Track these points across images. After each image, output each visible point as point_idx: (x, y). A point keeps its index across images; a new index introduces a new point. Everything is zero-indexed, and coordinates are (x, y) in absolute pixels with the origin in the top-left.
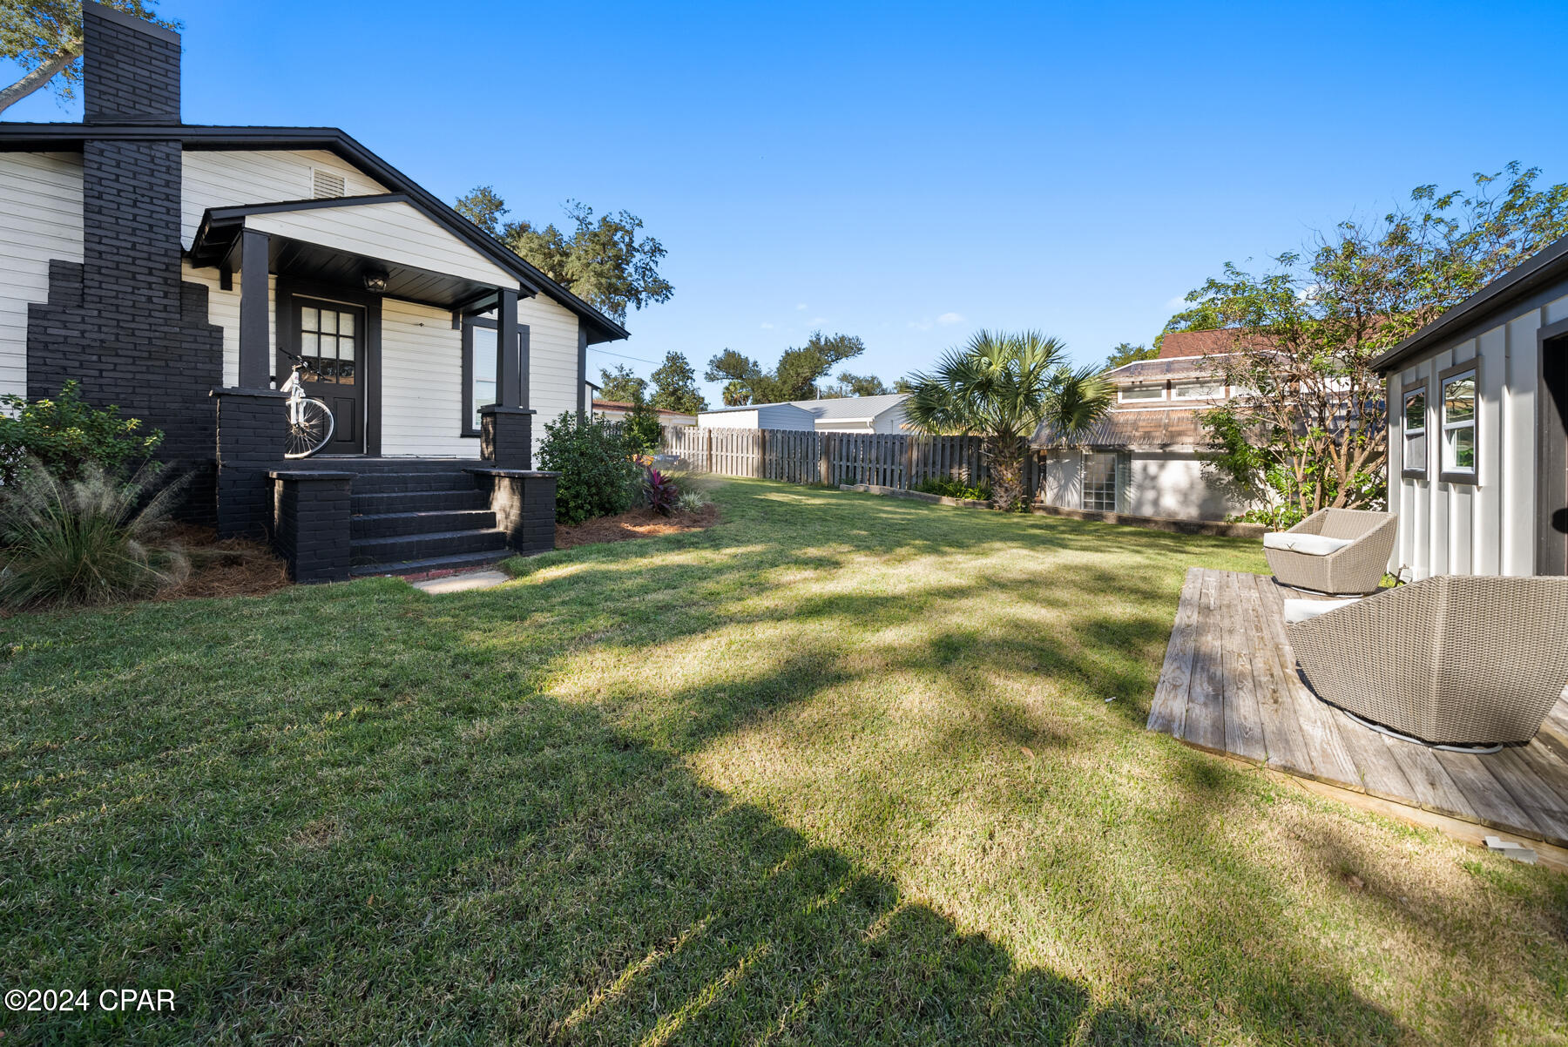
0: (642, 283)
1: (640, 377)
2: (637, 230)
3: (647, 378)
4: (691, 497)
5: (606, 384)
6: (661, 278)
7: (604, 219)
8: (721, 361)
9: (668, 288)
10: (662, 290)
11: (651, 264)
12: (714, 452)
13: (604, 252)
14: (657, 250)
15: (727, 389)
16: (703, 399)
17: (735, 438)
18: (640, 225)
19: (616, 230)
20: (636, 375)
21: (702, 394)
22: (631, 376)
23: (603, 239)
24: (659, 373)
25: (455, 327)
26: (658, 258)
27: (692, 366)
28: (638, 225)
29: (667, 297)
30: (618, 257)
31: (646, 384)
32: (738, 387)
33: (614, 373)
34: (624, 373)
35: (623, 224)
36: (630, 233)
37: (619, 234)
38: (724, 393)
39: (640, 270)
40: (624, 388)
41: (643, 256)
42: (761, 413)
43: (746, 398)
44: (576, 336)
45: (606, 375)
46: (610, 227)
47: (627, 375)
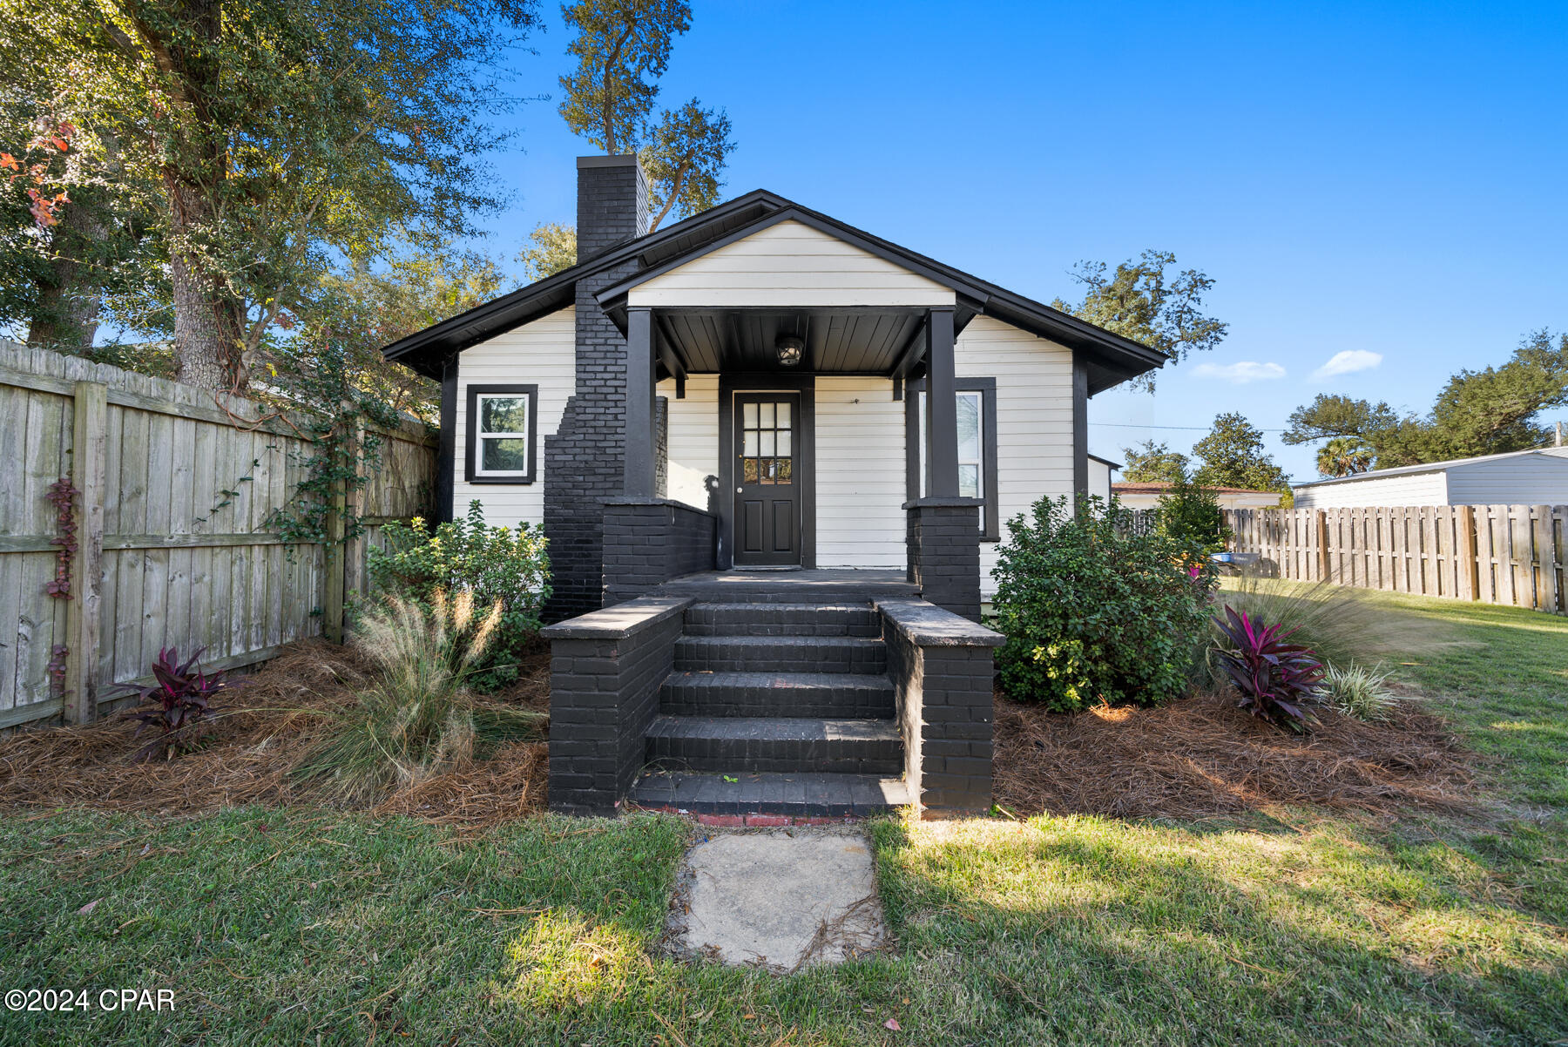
0: (1177, 332)
1: (1176, 452)
2: (1167, 267)
3: (1186, 451)
4: (1355, 680)
5: (1132, 466)
6: (1206, 317)
7: (1122, 268)
8: (1312, 413)
9: (1218, 328)
10: (1210, 332)
11: (1191, 304)
12: (1334, 549)
13: (1123, 306)
14: (1199, 282)
15: (1326, 451)
16: (1279, 469)
17: (1385, 525)
18: (1172, 260)
19: (1138, 274)
20: (1172, 450)
21: (1275, 463)
22: (1165, 452)
23: (1119, 291)
24: (1204, 444)
25: (897, 397)
26: (1202, 293)
27: (1257, 427)
28: (1169, 261)
29: (1217, 339)
30: (1141, 307)
31: (1187, 460)
32: (1346, 446)
33: (1142, 451)
34: (1155, 449)
35: (1148, 266)
36: (1157, 275)
37: (1142, 279)
38: (1319, 458)
39: (1174, 317)
40: (1154, 468)
41: (1178, 297)
42: (1453, 477)
43: (1364, 461)
44: (1069, 380)
45: (1131, 455)
46: (1129, 275)
47: (1159, 451)
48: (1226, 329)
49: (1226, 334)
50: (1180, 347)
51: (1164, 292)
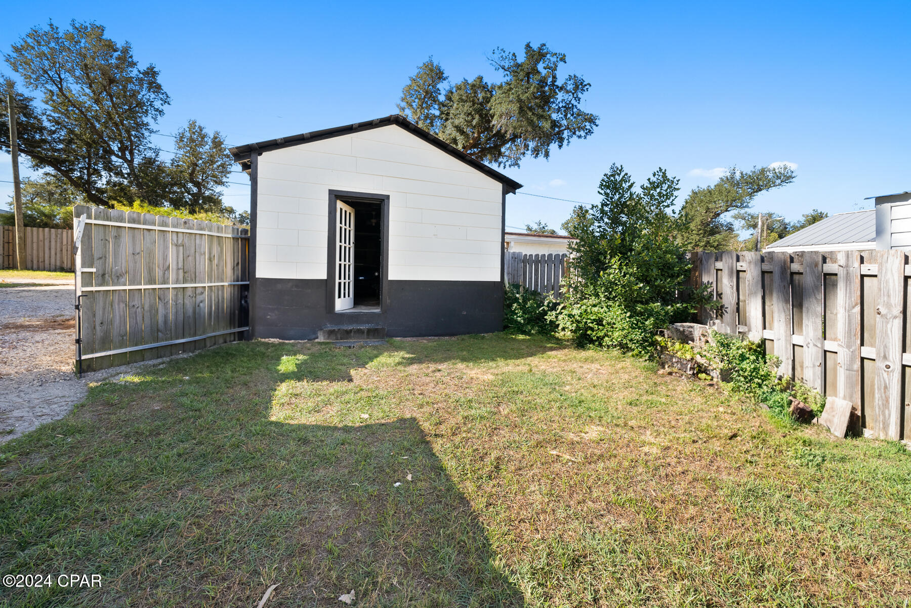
6: (584, 112)
10: (585, 124)
11: (574, 100)
14: (579, 86)
22: (546, 228)
24: (567, 223)
26: (581, 94)
28: (561, 60)
29: (591, 129)
41: (566, 95)
47: (543, 228)
48: (597, 122)
49: (597, 126)
50: (566, 134)
51: (557, 87)
